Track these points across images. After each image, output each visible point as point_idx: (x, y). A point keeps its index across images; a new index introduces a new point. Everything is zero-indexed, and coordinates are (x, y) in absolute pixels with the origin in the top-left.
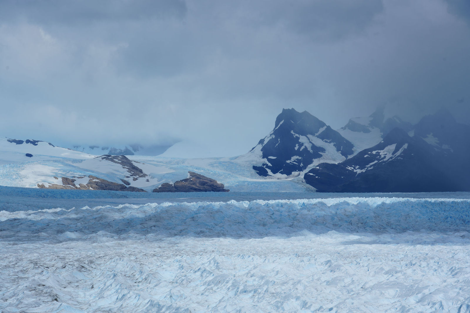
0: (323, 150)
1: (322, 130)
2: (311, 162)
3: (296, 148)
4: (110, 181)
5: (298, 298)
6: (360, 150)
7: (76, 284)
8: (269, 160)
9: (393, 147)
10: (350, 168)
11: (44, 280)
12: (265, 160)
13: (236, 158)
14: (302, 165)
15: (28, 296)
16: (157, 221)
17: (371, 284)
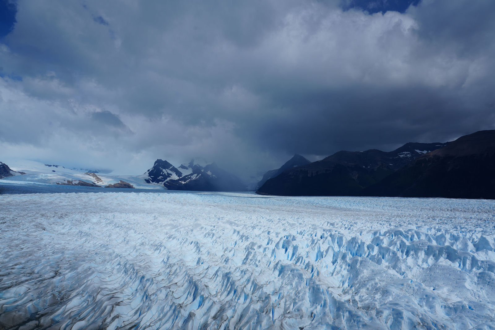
0: (171, 175)
1: (171, 167)
2: (167, 179)
3: (161, 174)
4: (87, 182)
5: (134, 229)
6: (184, 176)
7: (56, 224)
8: (151, 177)
9: (196, 175)
10: (180, 182)
11: (42, 222)
12: (150, 177)
13: (139, 176)
14: (163, 180)
15: (32, 228)
16: (102, 199)
17: (164, 224)
